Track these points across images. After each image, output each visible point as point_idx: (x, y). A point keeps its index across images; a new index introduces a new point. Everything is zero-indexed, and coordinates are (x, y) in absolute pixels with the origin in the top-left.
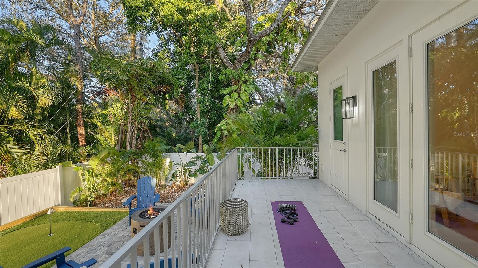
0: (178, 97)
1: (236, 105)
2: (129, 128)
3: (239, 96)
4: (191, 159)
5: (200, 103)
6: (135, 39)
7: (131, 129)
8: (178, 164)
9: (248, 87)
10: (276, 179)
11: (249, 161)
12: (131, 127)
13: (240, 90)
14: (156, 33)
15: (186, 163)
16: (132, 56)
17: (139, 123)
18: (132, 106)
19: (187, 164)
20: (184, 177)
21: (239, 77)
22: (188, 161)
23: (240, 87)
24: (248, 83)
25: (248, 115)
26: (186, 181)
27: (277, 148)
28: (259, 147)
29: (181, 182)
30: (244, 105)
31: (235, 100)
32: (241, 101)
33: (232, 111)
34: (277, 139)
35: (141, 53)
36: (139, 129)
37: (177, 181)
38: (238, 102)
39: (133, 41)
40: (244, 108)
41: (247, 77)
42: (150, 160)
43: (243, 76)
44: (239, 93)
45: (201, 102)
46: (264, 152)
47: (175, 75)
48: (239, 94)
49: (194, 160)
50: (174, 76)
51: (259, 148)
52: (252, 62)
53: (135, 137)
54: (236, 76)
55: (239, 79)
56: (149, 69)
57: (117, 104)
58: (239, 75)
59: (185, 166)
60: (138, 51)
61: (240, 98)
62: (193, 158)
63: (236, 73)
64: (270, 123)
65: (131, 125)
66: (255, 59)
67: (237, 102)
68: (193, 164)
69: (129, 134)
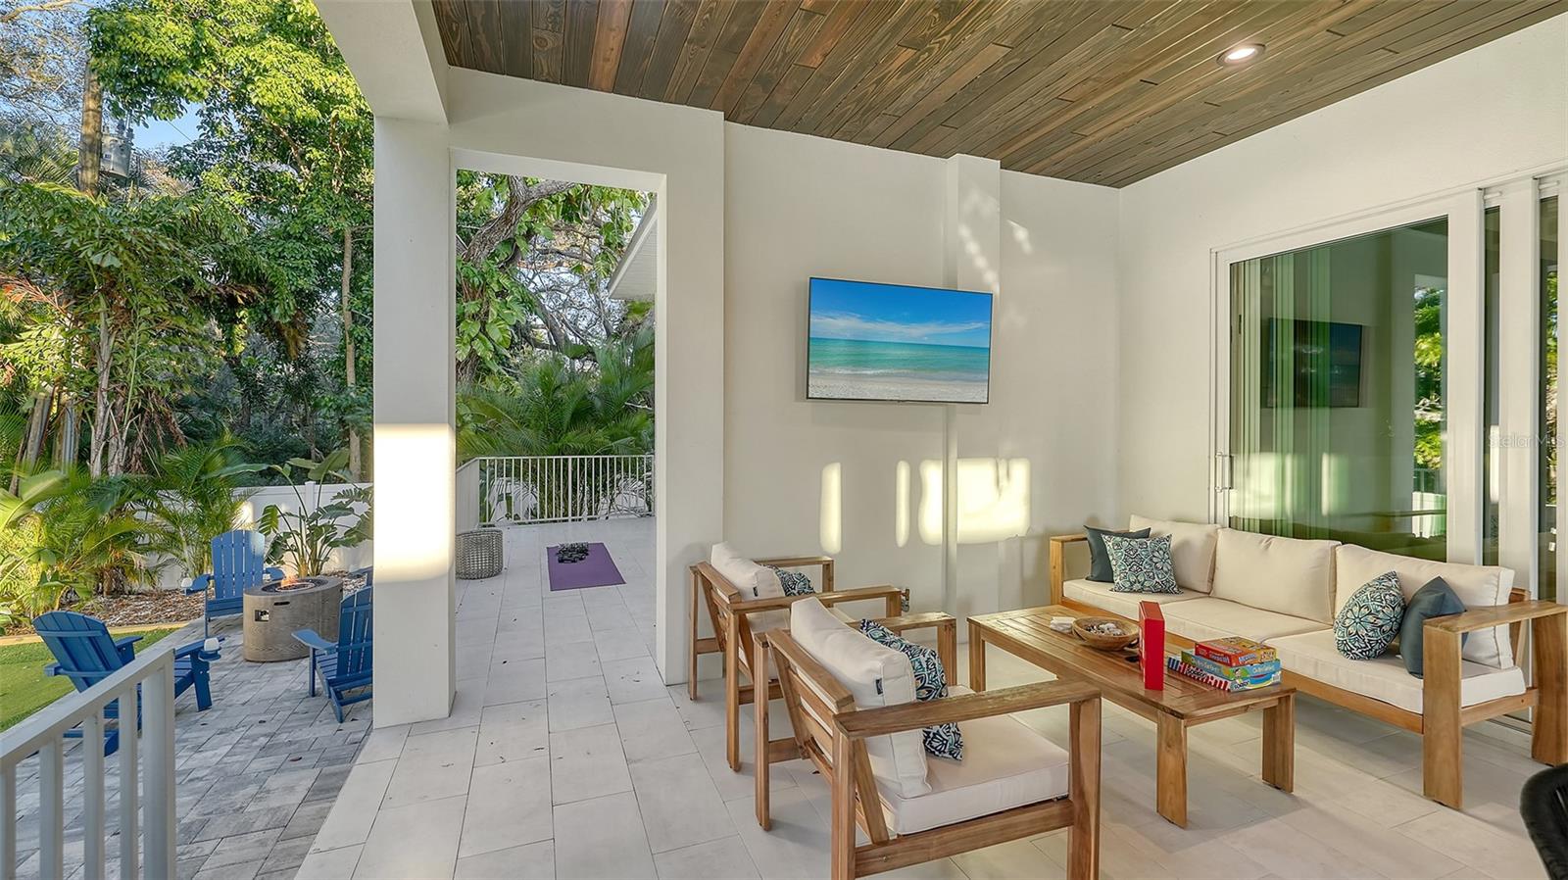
0: (288, 320)
1: (473, 352)
2: (101, 408)
3: (483, 330)
4: (335, 498)
5: (361, 342)
6: (100, 109)
7: (105, 413)
8: (291, 515)
9: (509, 309)
10: (566, 521)
11: (509, 498)
12: (106, 408)
13: (487, 314)
14: (200, 113)
15: (319, 509)
16: (89, 164)
17: (140, 394)
18: (112, 340)
19: (322, 512)
20: (309, 551)
21: (485, 280)
22: (325, 503)
23: (485, 307)
24: (508, 299)
25: (508, 381)
26: (315, 560)
27: (570, 458)
28: (531, 455)
29: (298, 565)
30: (496, 353)
31: (473, 340)
32: (489, 343)
33: (462, 369)
34: (571, 438)
35: (124, 156)
36: (137, 411)
37: (283, 563)
38: (480, 344)
39: (94, 117)
40: (496, 360)
41: (505, 282)
42: (186, 507)
43: (495, 279)
44: (481, 322)
45: (362, 338)
46: (542, 466)
47: (280, 257)
48: (484, 324)
49: (344, 501)
50: (276, 259)
51: (530, 458)
52: (521, 243)
53: (124, 438)
54: (476, 279)
55: (485, 286)
56: (181, 229)
57: (42, 329)
58: (483, 276)
59: (315, 517)
60: (110, 150)
61: (486, 335)
62: (339, 495)
63: (476, 271)
64: (556, 405)
65: (105, 399)
66: (529, 234)
67: (477, 344)
68: (343, 512)
69: (98, 428)
